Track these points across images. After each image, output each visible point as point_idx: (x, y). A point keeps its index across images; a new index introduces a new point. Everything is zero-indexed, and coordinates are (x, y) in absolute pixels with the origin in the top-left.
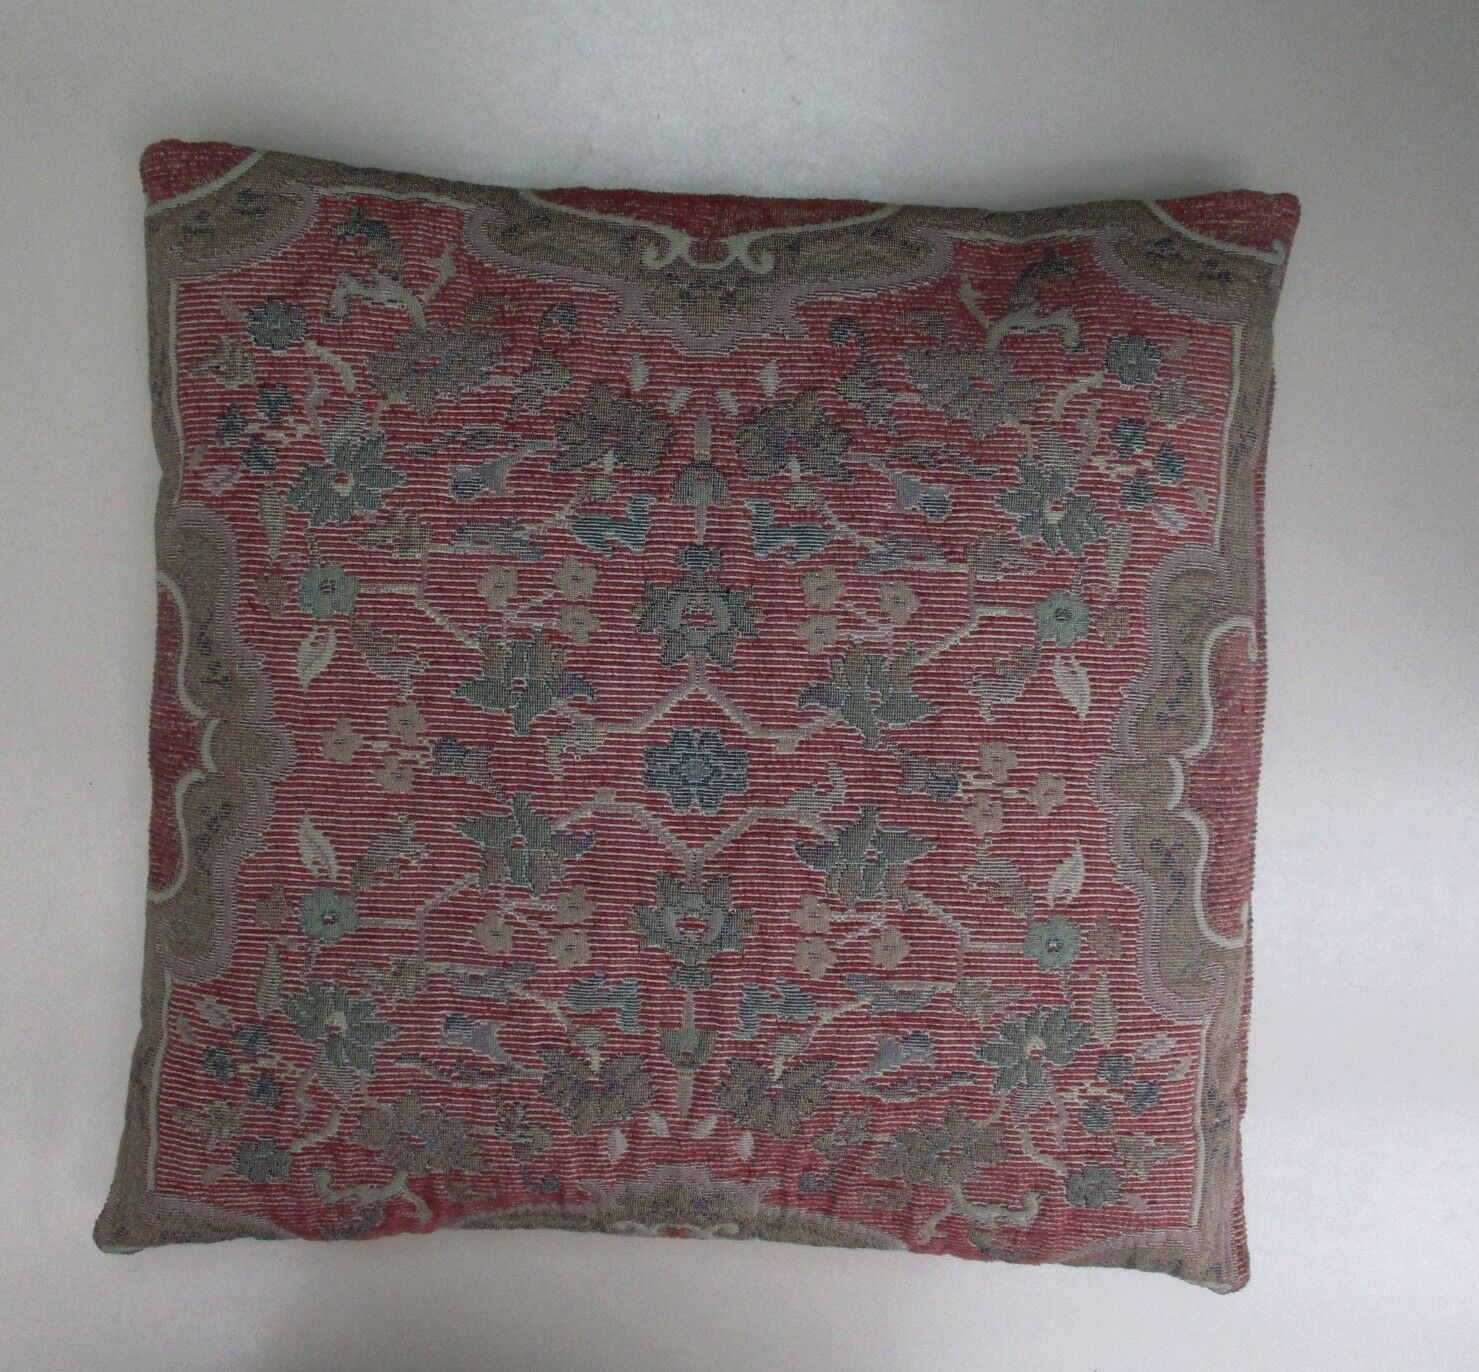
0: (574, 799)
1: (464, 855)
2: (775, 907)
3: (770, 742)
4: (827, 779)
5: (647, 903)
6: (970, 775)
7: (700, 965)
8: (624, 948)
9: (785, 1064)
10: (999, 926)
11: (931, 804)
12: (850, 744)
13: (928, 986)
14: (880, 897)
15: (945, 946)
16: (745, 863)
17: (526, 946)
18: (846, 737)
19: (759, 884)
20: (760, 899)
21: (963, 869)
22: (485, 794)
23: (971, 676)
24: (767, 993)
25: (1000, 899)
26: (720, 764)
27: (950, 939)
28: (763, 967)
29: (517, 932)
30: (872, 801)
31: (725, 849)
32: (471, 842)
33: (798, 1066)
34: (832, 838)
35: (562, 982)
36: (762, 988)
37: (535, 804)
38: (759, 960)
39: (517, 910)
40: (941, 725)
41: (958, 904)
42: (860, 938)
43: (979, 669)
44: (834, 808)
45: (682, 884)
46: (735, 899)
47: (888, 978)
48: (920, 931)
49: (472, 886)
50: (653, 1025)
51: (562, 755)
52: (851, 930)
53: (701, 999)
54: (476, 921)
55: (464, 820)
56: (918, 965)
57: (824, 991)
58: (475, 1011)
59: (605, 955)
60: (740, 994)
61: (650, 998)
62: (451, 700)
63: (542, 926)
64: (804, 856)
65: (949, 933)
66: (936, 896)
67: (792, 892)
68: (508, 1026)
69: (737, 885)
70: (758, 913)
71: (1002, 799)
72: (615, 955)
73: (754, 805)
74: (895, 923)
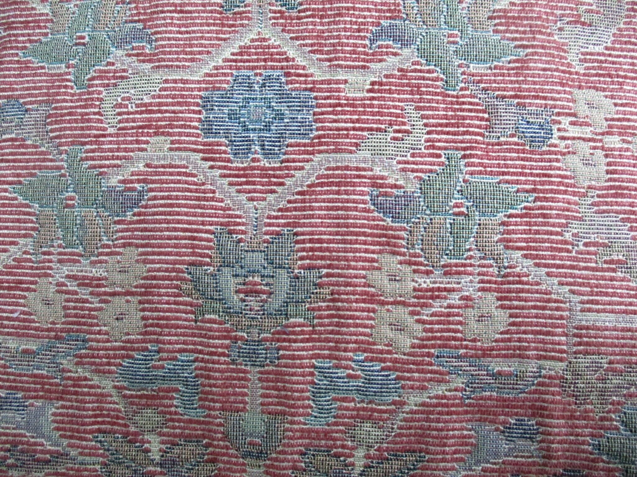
0: (125, 150)
1: (18, 221)
2: (349, 267)
3: (338, 82)
4: (404, 124)
5: (201, 264)
6: (565, 121)
7: (265, 340)
8: (177, 319)
9: (368, 457)
10: (614, 295)
11: (523, 151)
12: (427, 86)
13: (532, 366)
14: (471, 257)
15: (551, 317)
16: (312, 216)
17: (76, 316)
18: (424, 78)
19: (329, 241)
20: (330, 258)
21: (566, 225)
22: (42, 153)
23: (556, 22)
24: (341, 373)
25: (611, 262)
26: (284, 108)
27: (558, 309)
28: (337, 342)
29: (67, 301)
30: (457, 149)
31: (289, 202)
32: (27, 206)
33: (382, 460)
34: (413, 187)
35: (115, 357)
36: (337, 367)
37: (87, 159)
38: (332, 332)
39: (68, 277)
40: (528, 68)
41: (562, 267)
42: (449, 306)
43: (563, 15)
44: (413, 155)
45: (240, 241)
46: (302, 258)
47: (484, 356)
48: (520, 299)
49: (25, 253)
50: (214, 409)
51: (116, 106)
52: (438, 297)
53: (267, 380)
54: (28, 290)
55: (20, 183)
56: (520, 340)
57: (410, 371)
58: (28, 390)
59: (158, 325)
60: (312, 374)
61: (209, 377)
62: (18, 62)
63: (92, 293)
64: (380, 207)
65: (556, 301)
66: (537, 257)
67: (366, 251)
68: (63, 407)
69: (303, 241)
70: (328, 275)
71: (603, 148)
72: (167, 326)
73: (320, 152)
74: (489, 290)
